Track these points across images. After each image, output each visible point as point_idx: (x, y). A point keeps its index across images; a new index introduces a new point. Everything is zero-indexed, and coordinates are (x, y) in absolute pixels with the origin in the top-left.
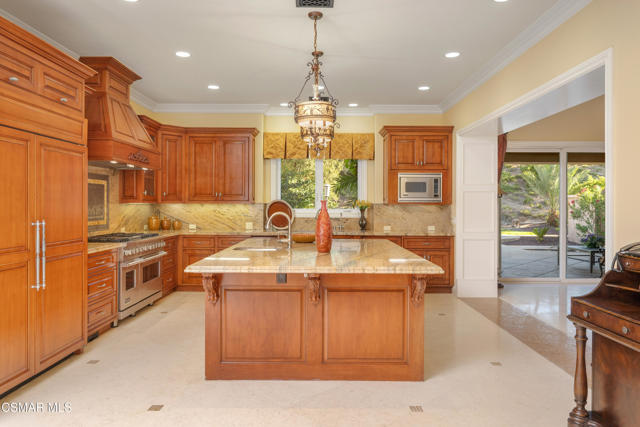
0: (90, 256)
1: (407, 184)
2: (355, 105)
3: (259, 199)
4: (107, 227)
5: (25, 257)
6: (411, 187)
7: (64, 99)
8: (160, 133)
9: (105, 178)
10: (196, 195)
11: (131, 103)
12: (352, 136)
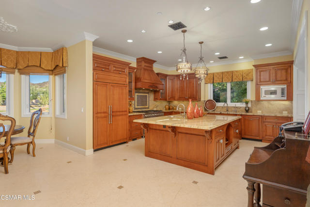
0: (129, 116)
1: (265, 91)
2: (243, 57)
3: (202, 99)
4: (148, 108)
5: (106, 115)
6: (267, 92)
7: (120, 73)
8: (168, 77)
9: (148, 93)
10: (180, 98)
11: (154, 70)
12: (242, 71)
